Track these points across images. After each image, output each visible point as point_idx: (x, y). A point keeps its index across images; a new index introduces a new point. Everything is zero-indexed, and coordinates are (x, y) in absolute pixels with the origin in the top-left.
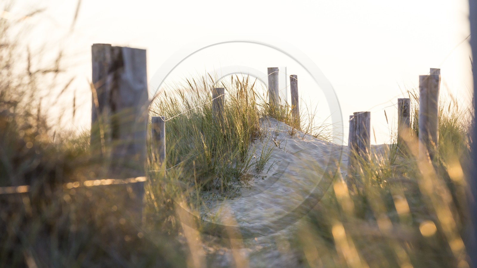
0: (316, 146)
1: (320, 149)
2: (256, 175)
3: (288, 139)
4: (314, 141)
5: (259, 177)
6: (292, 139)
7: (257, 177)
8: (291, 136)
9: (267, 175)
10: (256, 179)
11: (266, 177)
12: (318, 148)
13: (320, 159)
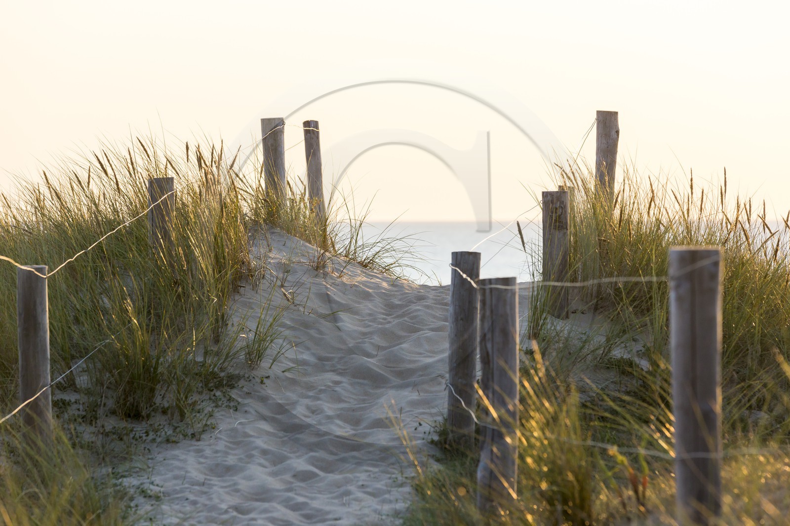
0: (368, 292)
1: (378, 300)
2: (247, 375)
3: (311, 280)
4: (365, 279)
5: (252, 379)
6: (318, 280)
7: (248, 378)
8: (316, 273)
9: (270, 373)
10: (246, 383)
11: (269, 377)
12: (375, 297)
13: (380, 326)
